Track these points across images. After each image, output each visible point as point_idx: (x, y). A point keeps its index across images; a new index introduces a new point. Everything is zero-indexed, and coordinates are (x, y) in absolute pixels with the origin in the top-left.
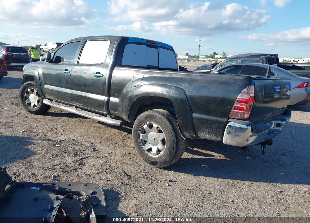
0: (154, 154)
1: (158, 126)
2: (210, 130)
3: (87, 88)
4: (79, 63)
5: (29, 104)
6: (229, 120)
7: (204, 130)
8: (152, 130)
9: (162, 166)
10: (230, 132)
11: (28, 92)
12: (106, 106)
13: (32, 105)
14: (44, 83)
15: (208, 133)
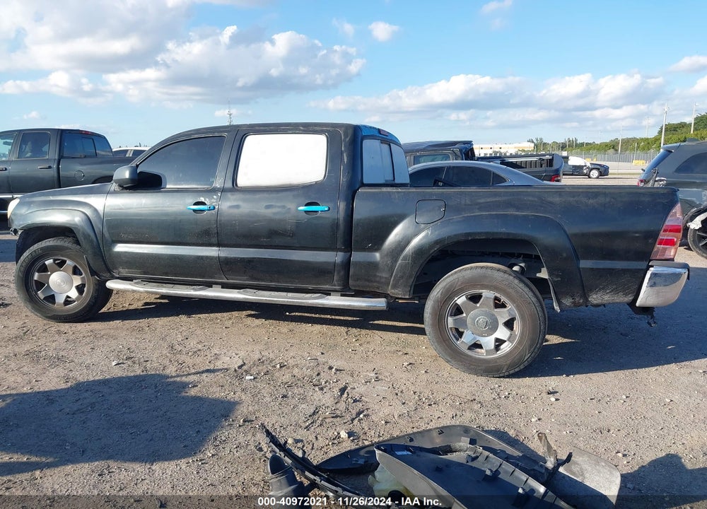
0: (488, 352)
1: (498, 295)
2: (614, 287)
3: (277, 241)
4: (236, 185)
5: (51, 299)
6: (650, 264)
7: (603, 288)
8: (478, 305)
9: (511, 372)
10: (655, 283)
11: (44, 269)
12: (342, 273)
13: (60, 299)
14: (110, 240)
15: (610, 292)
